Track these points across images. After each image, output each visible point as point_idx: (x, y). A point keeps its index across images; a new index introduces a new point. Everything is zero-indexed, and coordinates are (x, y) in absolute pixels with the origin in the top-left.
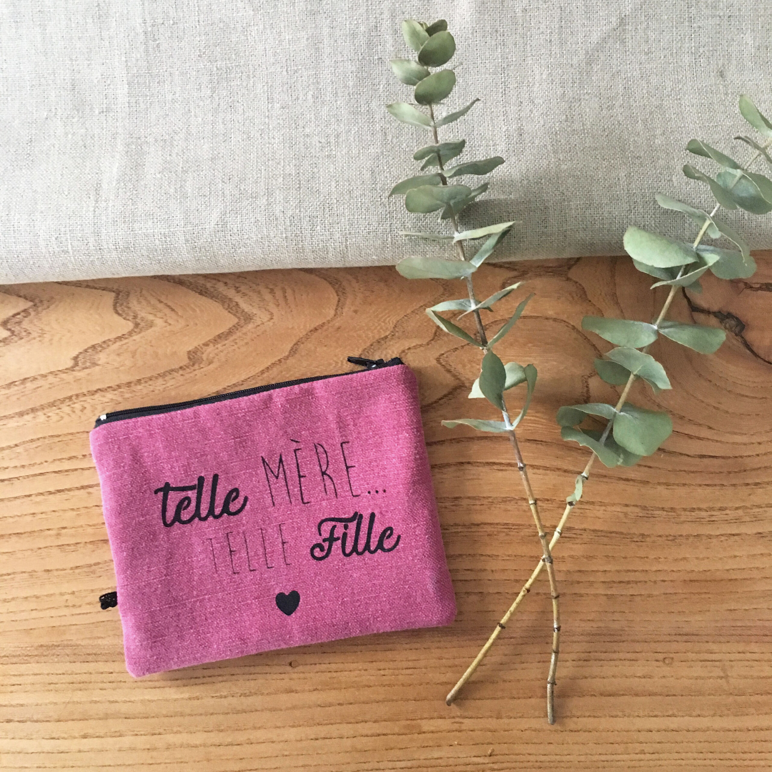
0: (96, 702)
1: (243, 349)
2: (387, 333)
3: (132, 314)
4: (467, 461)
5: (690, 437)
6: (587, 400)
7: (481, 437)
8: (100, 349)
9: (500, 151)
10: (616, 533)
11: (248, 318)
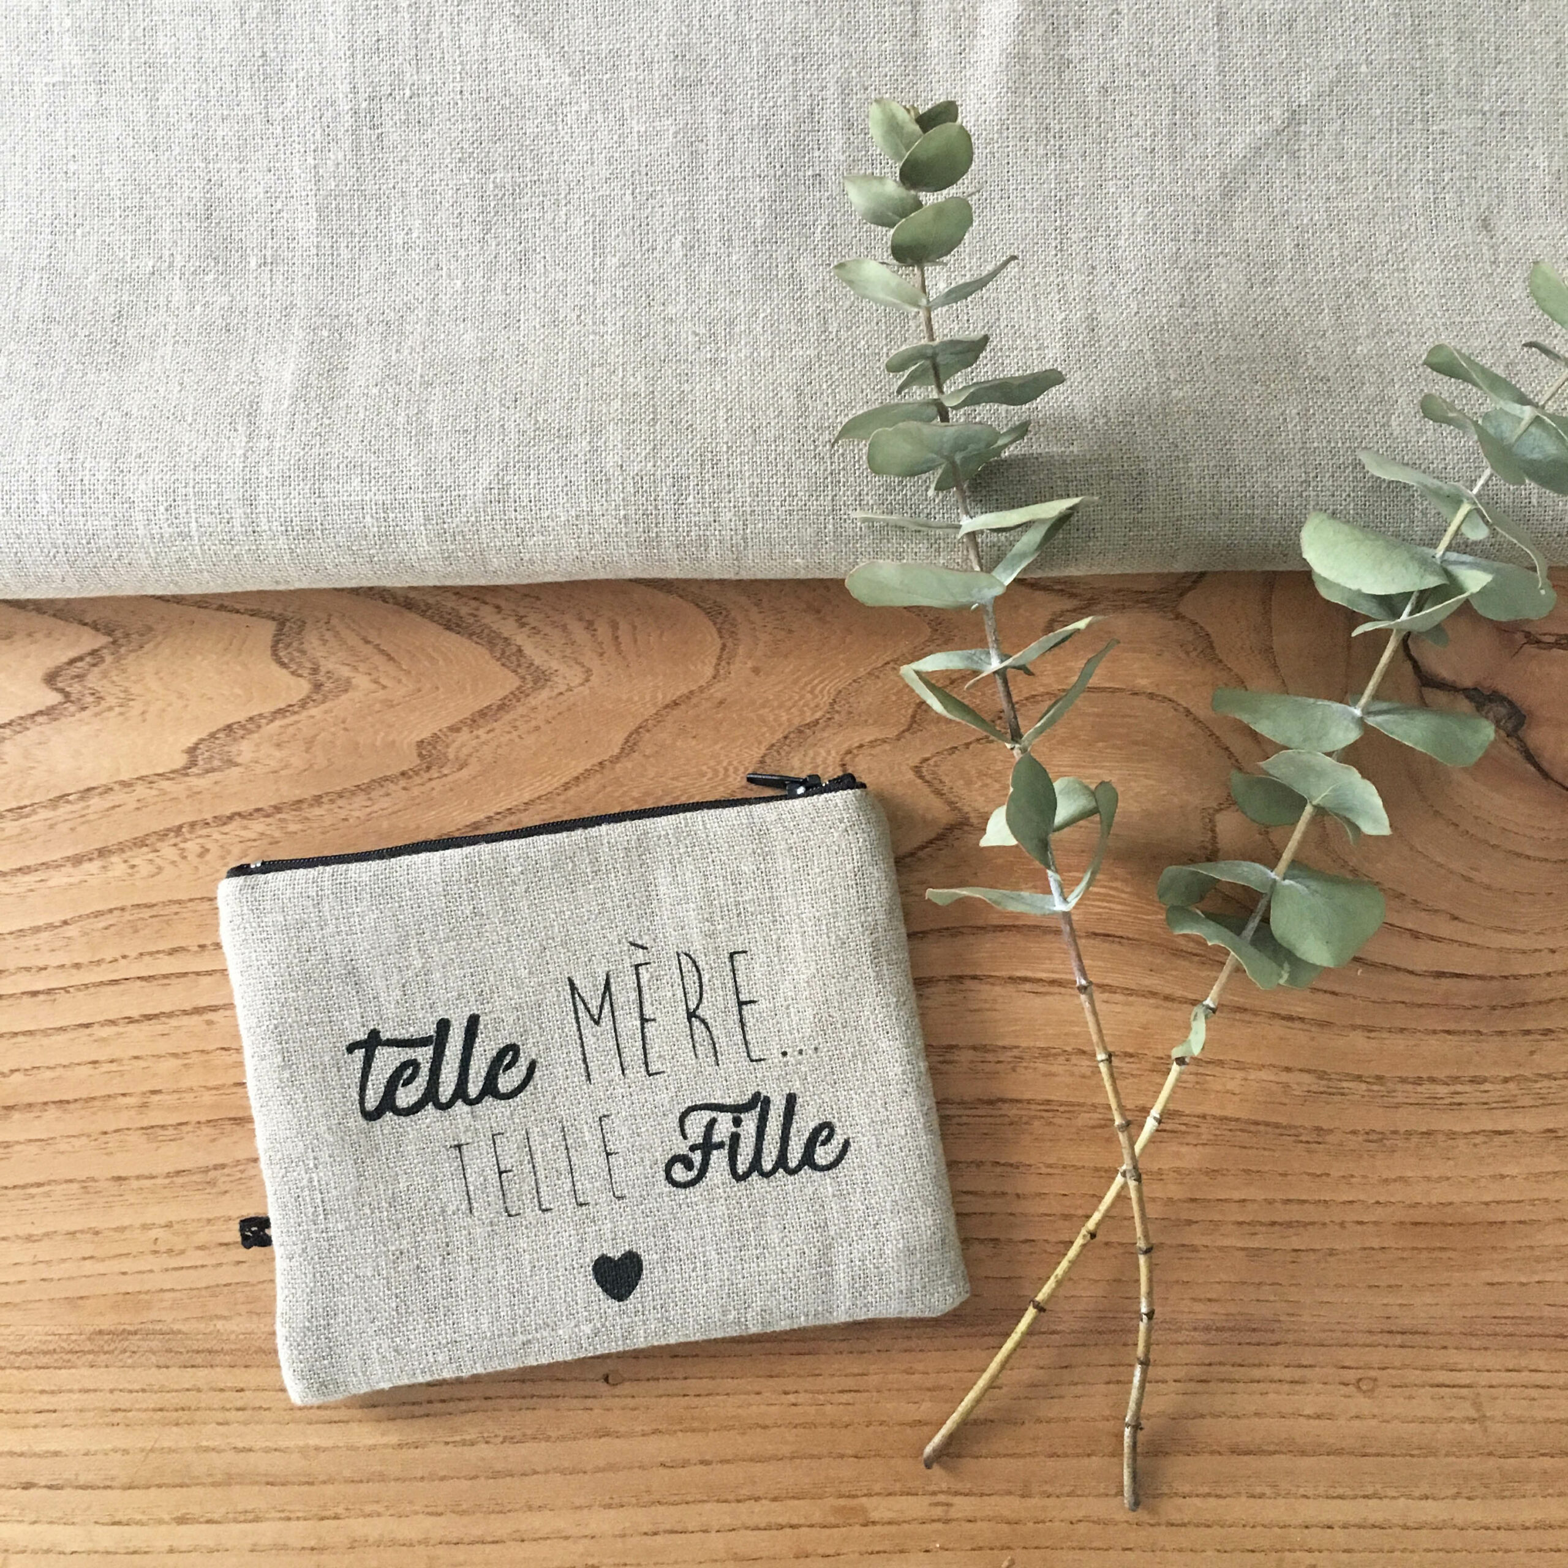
0: (207, 1449)
1: (530, 740)
2: (818, 715)
3: (309, 665)
4: (972, 973)
5: (1416, 935)
6: (1212, 856)
7: (998, 926)
8: (242, 732)
9: (1051, 358)
10: (1267, 1124)
11: (541, 678)
